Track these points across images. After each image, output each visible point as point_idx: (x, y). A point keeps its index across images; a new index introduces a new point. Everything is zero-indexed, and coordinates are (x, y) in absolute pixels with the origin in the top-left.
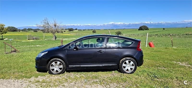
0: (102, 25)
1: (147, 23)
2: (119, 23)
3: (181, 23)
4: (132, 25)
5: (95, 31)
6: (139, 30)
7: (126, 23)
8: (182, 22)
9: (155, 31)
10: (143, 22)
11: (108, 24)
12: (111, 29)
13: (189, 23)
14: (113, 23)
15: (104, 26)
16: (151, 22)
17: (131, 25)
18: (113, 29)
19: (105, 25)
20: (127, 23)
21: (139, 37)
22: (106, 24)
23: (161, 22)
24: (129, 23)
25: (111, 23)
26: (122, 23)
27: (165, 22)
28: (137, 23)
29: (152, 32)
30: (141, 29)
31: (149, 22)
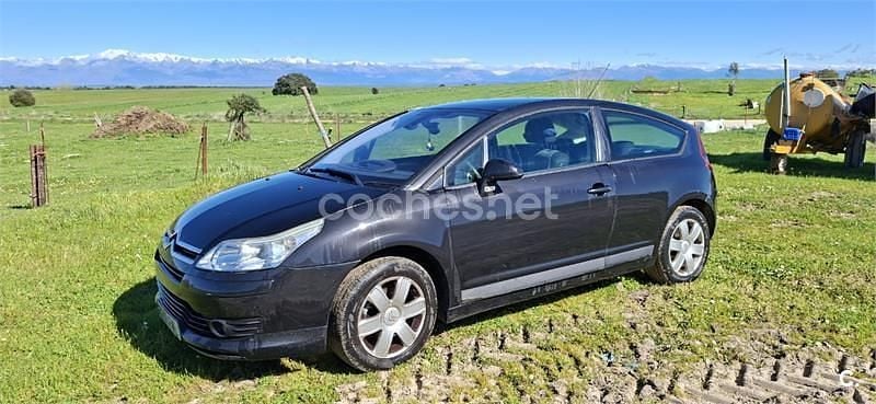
0: (56, 62)
1: (293, 61)
2: (161, 57)
3: (422, 70)
4: (225, 70)
5: (30, 95)
6: (275, 92)
7: (194, 60)
8: (425, 66)
9: (349, 98)
10: (275, 59)
11: (94, 57)
12: (117, 88)
13: (446, 70)
14: (124, 52)
15: (69, 66)
16: (311, 61)
17: (221, 67)
18: (128, 87)
19: (73, 61)
20: (200, 59)
21: (299, 123)
22: (82, 60)
23: (352, 62)
24: (211, 60)
25: (112, 54)
26: (175, 57)
27: (366, 64)
28: (251, 61)
29: (343, 103)
30: (284, 89)
31: (304, 61)
